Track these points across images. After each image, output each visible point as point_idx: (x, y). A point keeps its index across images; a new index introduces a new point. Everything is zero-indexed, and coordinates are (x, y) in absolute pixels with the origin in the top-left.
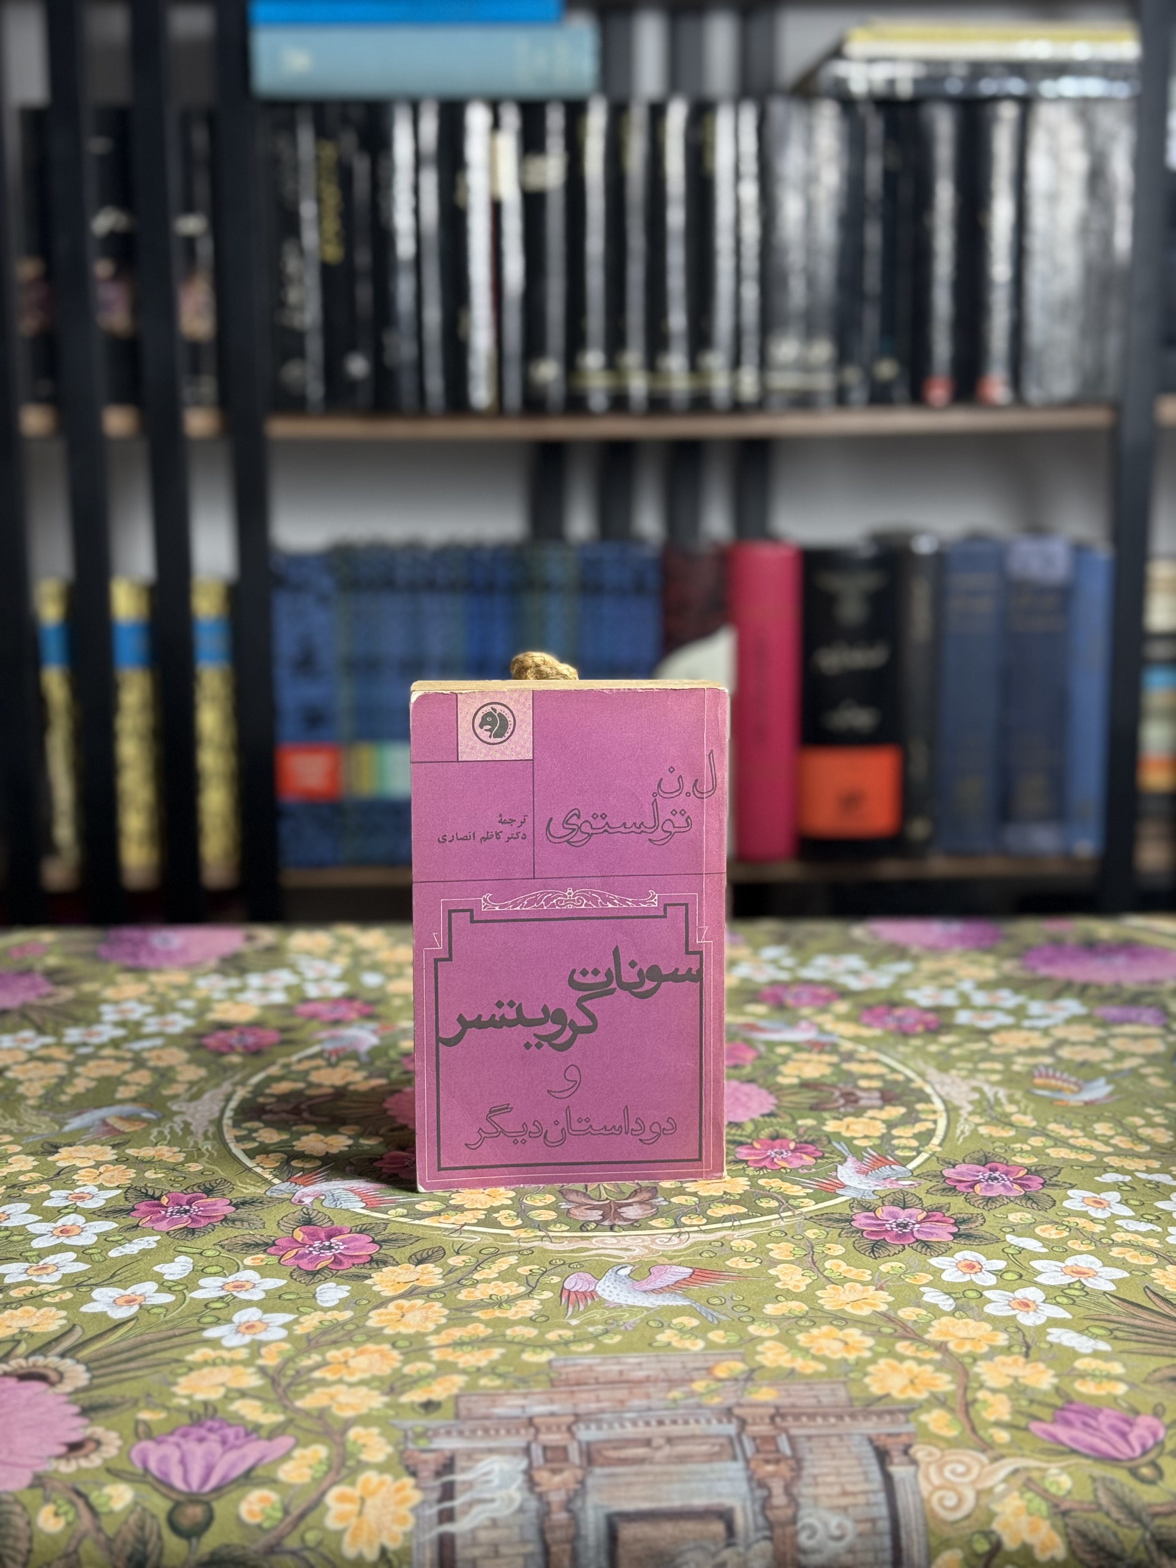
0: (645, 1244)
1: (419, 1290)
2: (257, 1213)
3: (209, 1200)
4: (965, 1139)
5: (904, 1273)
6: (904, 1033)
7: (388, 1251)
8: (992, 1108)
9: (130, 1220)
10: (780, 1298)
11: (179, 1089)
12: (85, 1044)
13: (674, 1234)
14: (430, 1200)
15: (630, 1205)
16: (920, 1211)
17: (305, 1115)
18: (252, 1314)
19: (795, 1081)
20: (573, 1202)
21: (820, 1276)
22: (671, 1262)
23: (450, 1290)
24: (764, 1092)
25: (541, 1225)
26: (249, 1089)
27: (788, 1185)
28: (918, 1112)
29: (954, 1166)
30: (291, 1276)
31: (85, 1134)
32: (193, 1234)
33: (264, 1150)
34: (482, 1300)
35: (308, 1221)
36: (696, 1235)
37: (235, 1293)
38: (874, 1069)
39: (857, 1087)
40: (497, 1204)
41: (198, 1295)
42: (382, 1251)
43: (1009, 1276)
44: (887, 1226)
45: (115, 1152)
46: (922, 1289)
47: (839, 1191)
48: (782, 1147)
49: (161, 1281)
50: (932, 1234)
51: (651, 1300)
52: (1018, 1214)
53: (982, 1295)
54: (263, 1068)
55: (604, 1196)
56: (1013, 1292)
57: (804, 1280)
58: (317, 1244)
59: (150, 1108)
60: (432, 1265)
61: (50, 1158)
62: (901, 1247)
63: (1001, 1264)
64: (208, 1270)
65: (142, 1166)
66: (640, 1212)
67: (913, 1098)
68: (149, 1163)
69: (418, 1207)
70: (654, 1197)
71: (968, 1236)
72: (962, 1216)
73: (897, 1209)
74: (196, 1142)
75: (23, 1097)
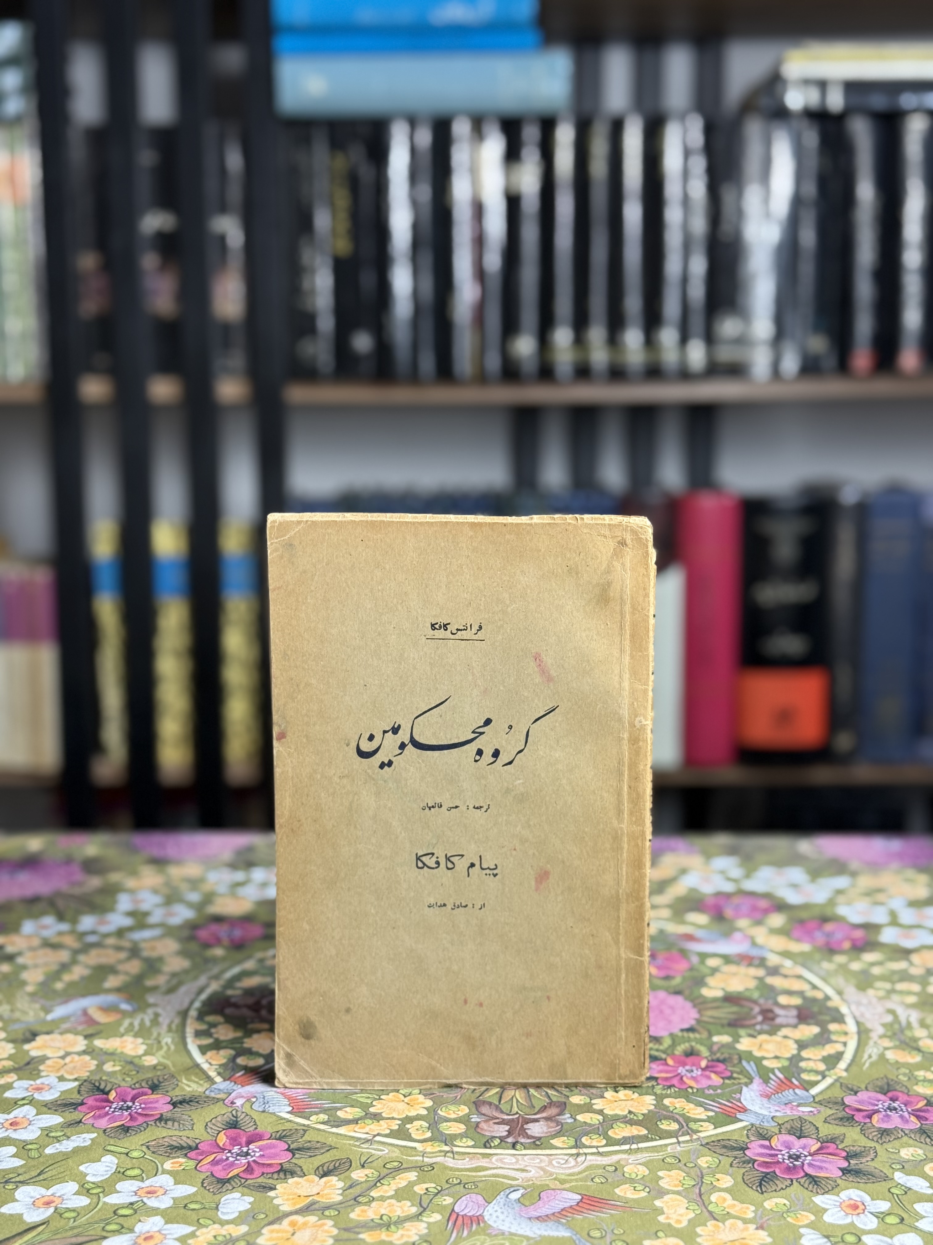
0: (543, 1165)
1: (316, 1206)
2: (189, 1113)
3: (153, 1096)
4: (872, 1064)
5: (788, 1211)
6: (831, 950)
7: (301, 1161)
8: (902, 1031)
9: (76, 1115)
10: (660, 1234)
11: (161, 980)
12: (93, 932)
13: (572, 1155)
14: (352, 1106)
15: (536, 1120)
16: (815, 1141)
17: (264, 1013)
18: (153, 1224)
19: (719, 994)
20: (484, 1115)
21: (705, 1210)
22: (563, 1186)
23: (345, 1207)
24: (688, 1005)
25: (448, 1138)
26: (222, 982)
27: (692, 1106)
28: (830, 1032)
29: (856, 1093)
30: (203, 1183)
31: (64, 1023)
32: (128, 1131)
33: (217, 1046)
34: (372, 1220)
35: (233, 1125)
36: (593, 1157)
37: (145, 1200)
38: (797, 985)
39: (777, 1004)
40: (413, 1113)
41: (113, 1199)
42: (294, 1161)
43: (892, 1220)
44: (780, 1156)
45: (85, 1042)
46: (802, 1230)
47: (738, 1116)
48: (693, 1065)
49: (83, 1182)
50: (821, 1168)
51: (535, 1229)
52: (911, 1150)
53: (860, 1240)
54: (239, 962)
55: (515, 1109)
56: (891, 1237)
57: (687, 1214)
58: (236, 1149)
59: (130, 999)
60: (335, 1178)
61: (27, 1047)
62: (789, 1182)
63: (884, 1206)
64: (129, 1173)
65: (104, 1058)
66: (545, 1129)
67: (827, 1018)
68: (111, 1055)
69: (340, 1114)
70: (561, 1114)
71: (857, 1173)
72: (854, 1149)
73: (792, 1138)
74: (159, 1034)
75: (24, 983)
